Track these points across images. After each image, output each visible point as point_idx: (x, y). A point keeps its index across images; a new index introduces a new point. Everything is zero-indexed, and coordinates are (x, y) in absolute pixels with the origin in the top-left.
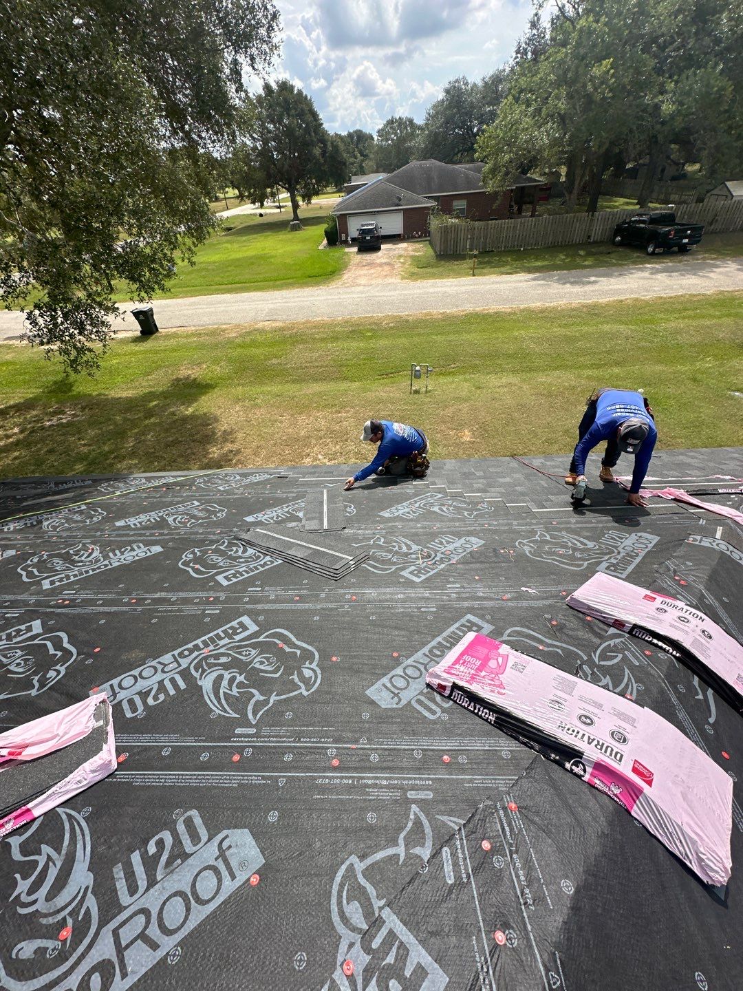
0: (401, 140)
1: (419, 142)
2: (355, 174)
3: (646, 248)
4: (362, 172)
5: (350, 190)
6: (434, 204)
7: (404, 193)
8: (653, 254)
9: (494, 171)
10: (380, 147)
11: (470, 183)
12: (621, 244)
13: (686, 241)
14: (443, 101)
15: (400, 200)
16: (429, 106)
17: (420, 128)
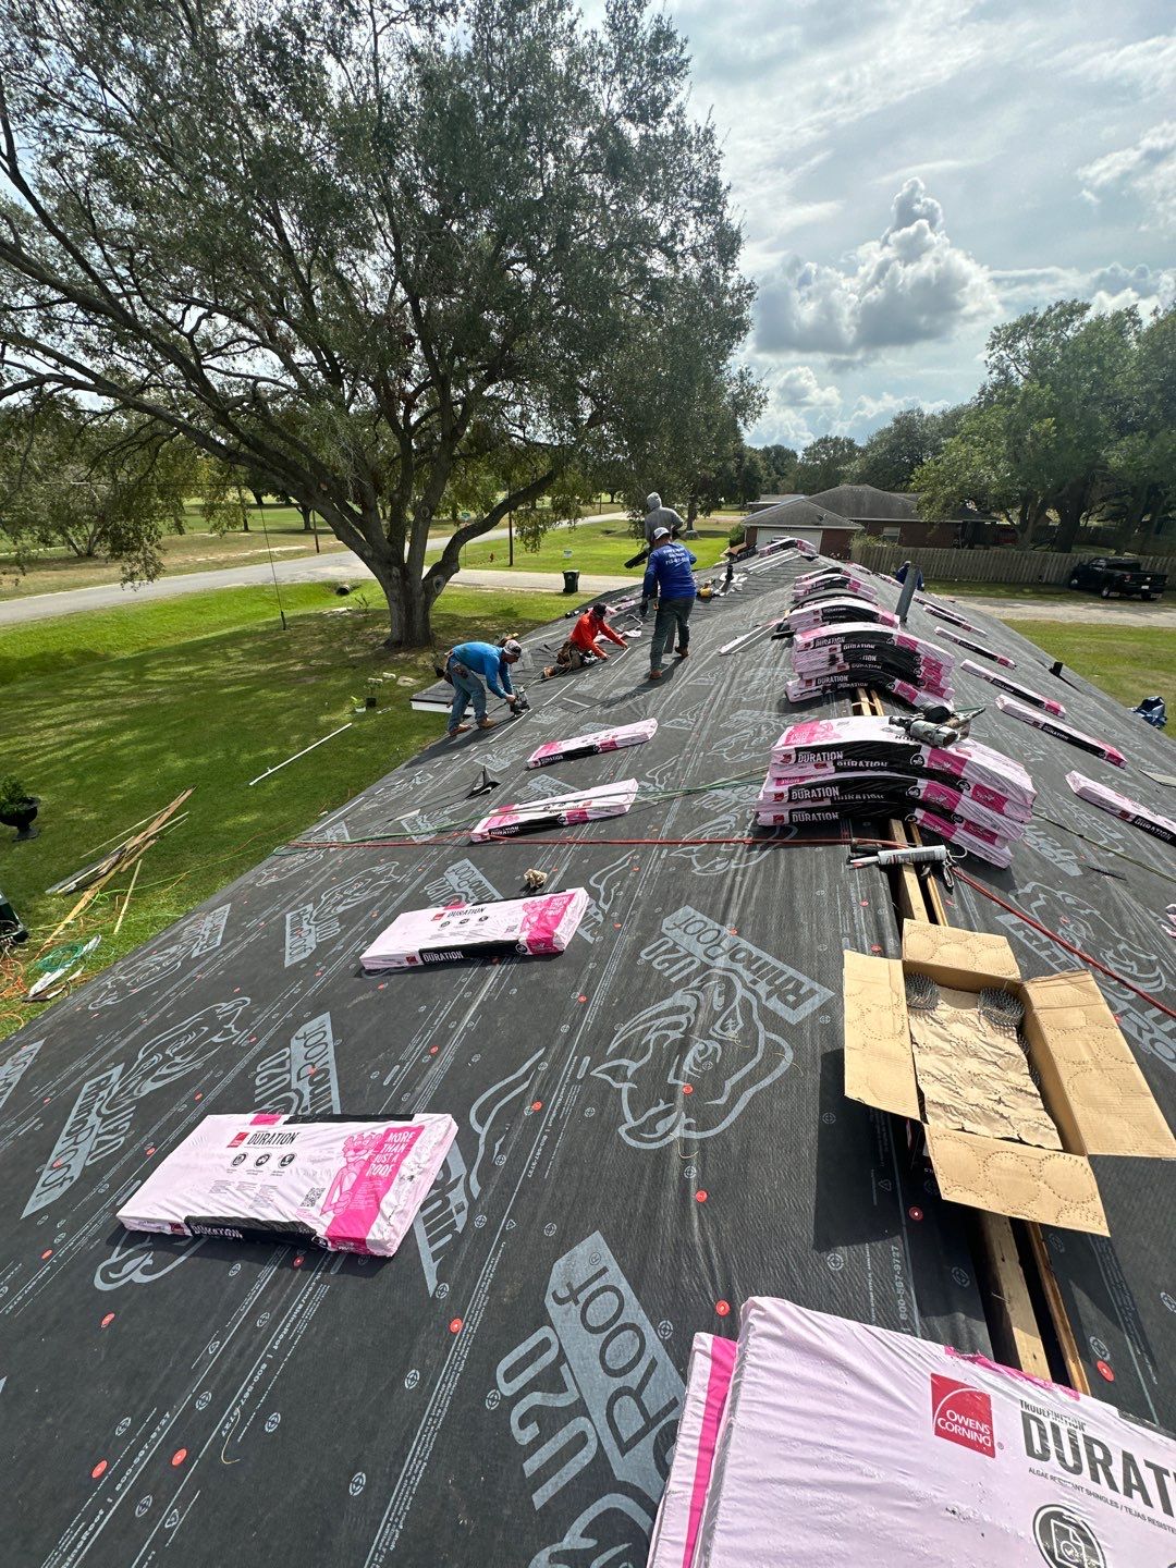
0: (834, 462)
1: (855, 467)
2: (766, 493)
3: (1100, 592)
4: (775, 490)
5: (755, 509)
6: (861, 527)
7: (826, 514)
8: (1107, 598)
9: (930, 501)
10: (804, 467)
11: (906, 510)
12: (1077, 588)
13: (1146, 587)
14: (890, 430)
15: (821, 519)
16: (873, 432)
17: (860, 450)
